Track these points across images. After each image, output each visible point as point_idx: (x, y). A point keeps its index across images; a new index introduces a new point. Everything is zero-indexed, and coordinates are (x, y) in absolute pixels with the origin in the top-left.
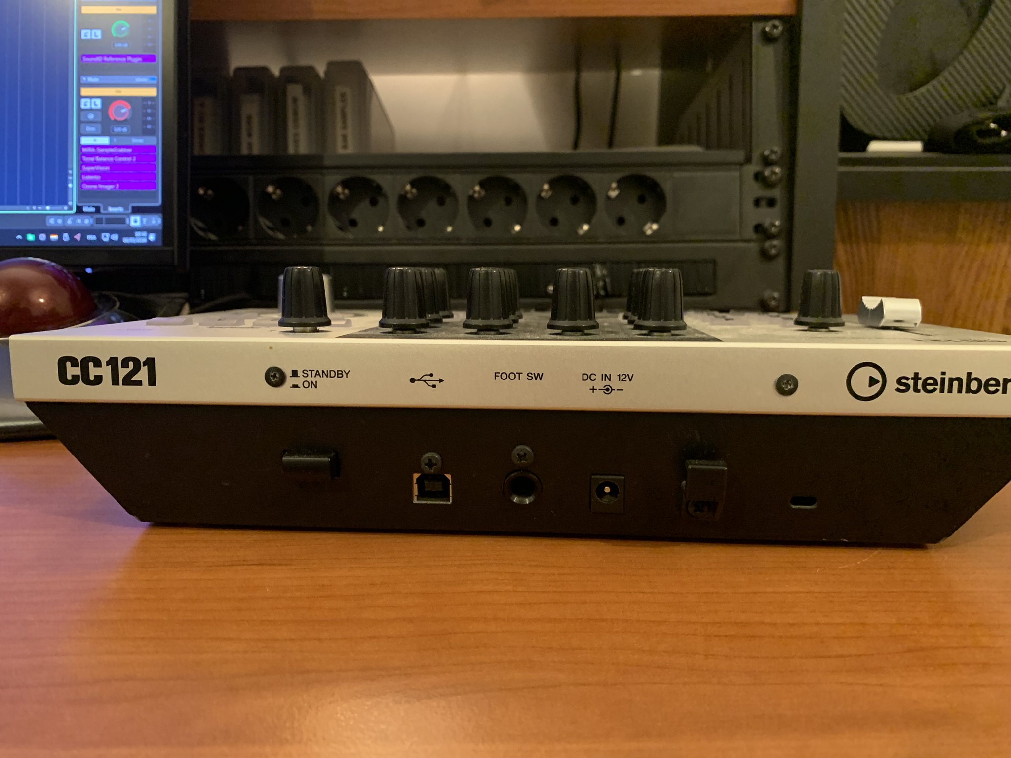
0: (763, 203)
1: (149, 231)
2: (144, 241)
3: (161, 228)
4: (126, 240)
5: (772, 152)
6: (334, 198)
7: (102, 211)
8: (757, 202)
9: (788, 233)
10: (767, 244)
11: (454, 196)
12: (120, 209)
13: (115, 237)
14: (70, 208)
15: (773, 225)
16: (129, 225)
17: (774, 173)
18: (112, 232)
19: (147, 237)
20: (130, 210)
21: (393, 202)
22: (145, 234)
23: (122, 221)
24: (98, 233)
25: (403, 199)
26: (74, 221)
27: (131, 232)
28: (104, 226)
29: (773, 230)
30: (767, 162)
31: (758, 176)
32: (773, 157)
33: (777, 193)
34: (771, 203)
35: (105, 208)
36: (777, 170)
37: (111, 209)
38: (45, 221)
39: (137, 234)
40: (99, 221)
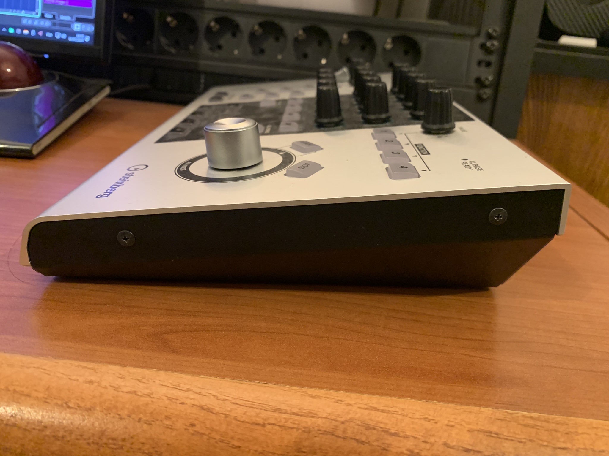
0: (483, 64)
1: (86, 34)
2: (82, 41)
3: (93, 33)
4: (71, 39)
5: (495, 31)
6: (209, 29)
7: (57, 17)
8: (479, 63)
9: (496, 85)
10: (482, 91)
11: (285, 36)
12: (68, 18)
13: (64, 36)
14: (37, 14)
15: (487, 79)
16: (73, 30)
17: (493, 45)
18: (62, 32)
19: (84, 38)
20: (74, 19)
21: (246, 35)
22: (82, 36)
23: (69, 26)
24: (53, 32)
25: (252, 35)
26: (39, 22)
27: (74, 34)
28: (57, 28)
29: (487, 83)
30: (490, 37)
31: (483, 46)
32: (494, 34)
33: (493, 58)
34: (488, 64)
35: (59, 17)
36: (496, 43)
37: (63, 18)
38: (20, 21)
39: (78, 35)
40: (54, 24)
